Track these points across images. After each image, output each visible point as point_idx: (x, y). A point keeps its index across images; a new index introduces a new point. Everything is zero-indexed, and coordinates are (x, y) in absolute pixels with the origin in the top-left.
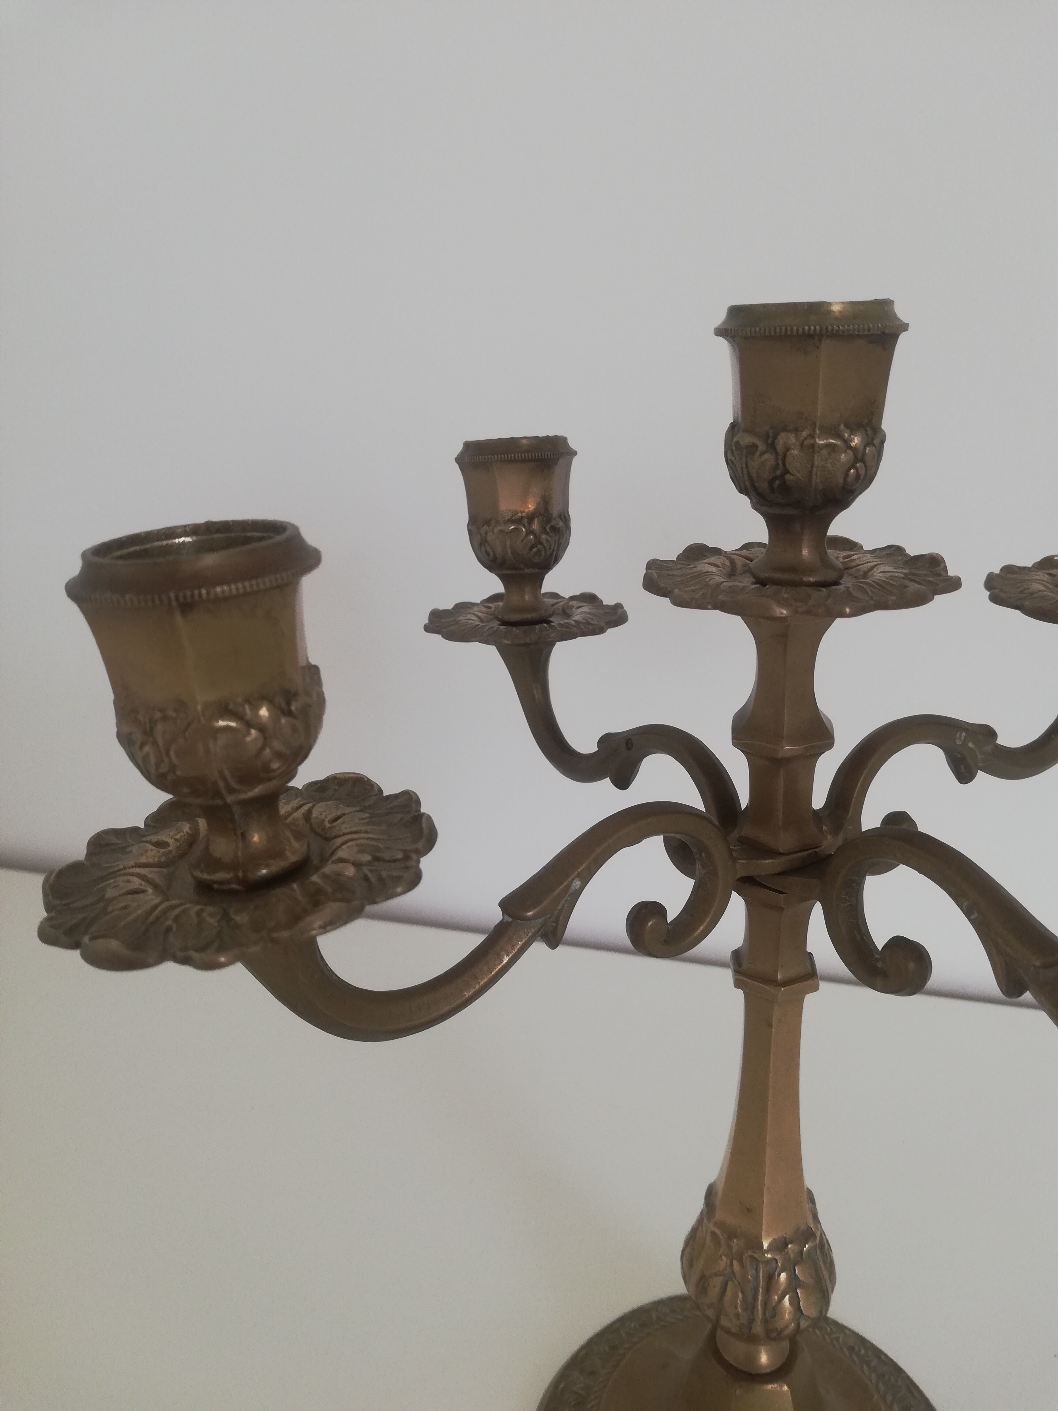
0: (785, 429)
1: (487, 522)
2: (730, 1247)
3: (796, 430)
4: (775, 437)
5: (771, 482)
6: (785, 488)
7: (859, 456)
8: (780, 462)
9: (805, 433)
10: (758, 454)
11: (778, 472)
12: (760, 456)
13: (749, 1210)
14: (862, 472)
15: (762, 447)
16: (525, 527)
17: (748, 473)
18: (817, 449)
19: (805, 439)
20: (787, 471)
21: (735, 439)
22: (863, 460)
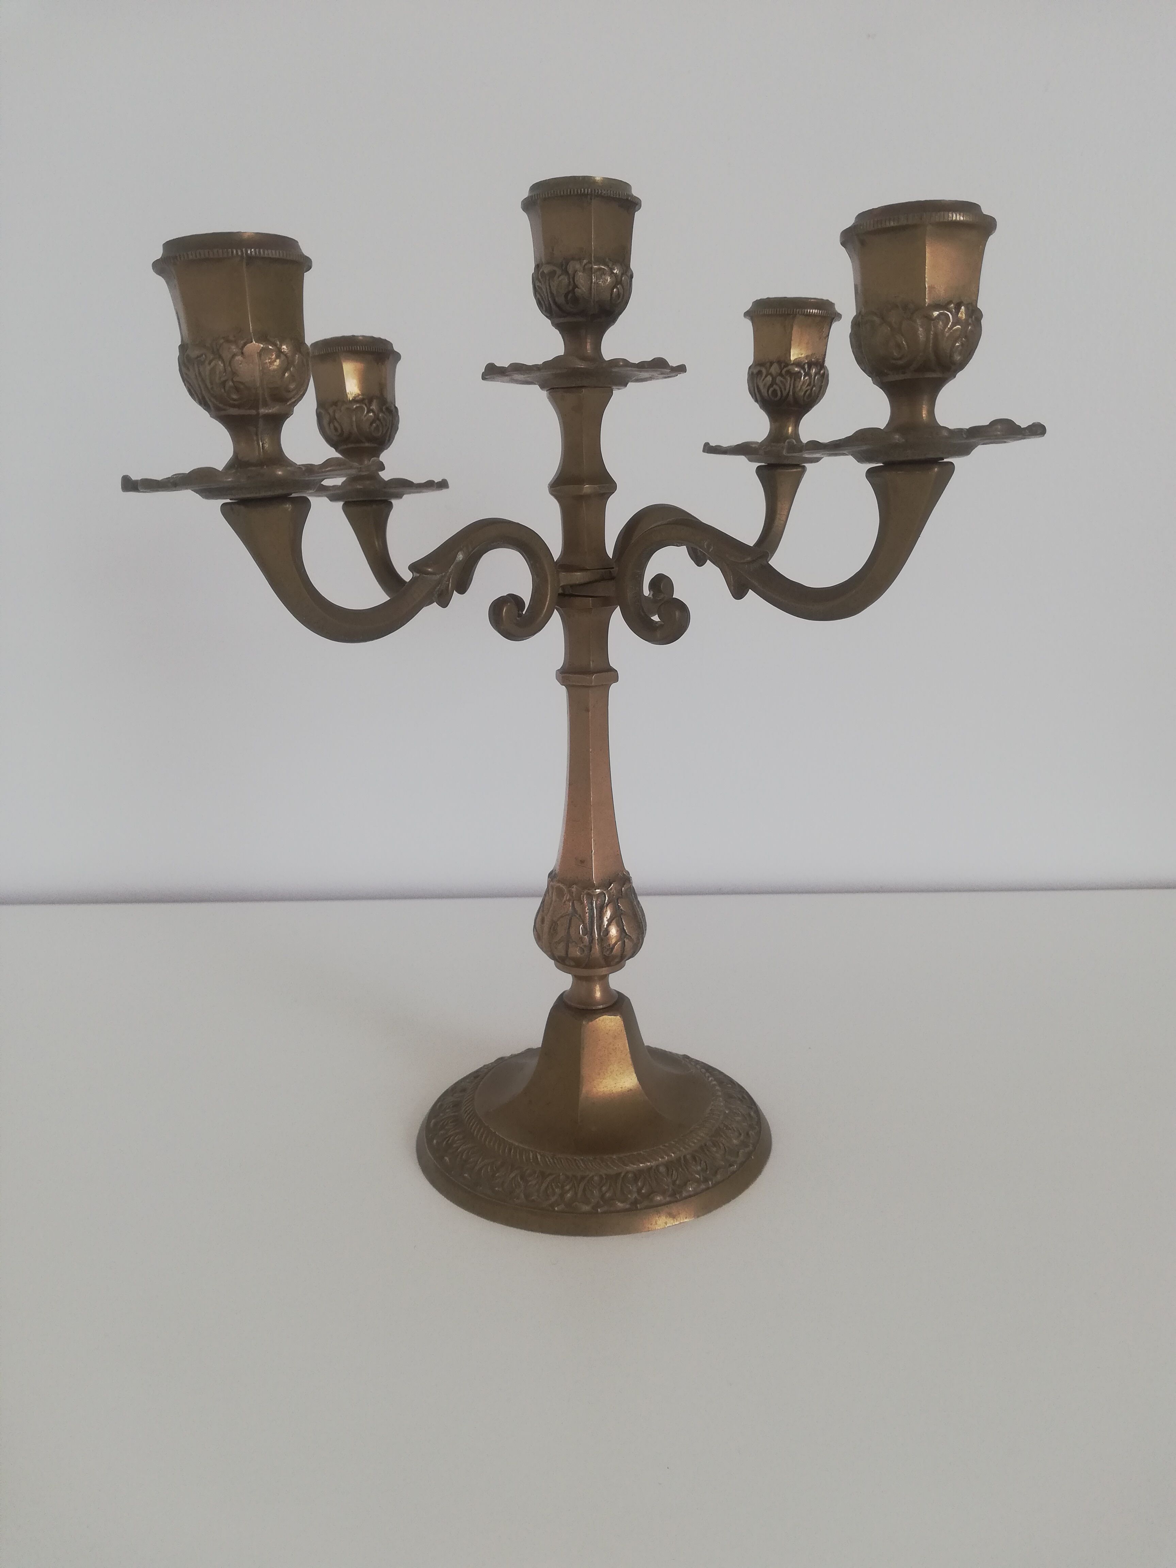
0: (573, 259)
1: (335, 404)
2: (570, 892)
3: (580, 260)
4: (567, 264)
5: (566, 295)
6: (576, 300)
7: (619, 280)
8: (571, 280)
9: (585, 261)
10: (557, 276)
11: (571, 288)
12: (559, 277)
13: (582, 862)
14: (621, 291)
15: (559, 272)
16: (366, 405)
17: (551, 293)
18: (593, 271)
19: (585, 265)
20: (576, 286)
21: (541, 270)
22: (620, 283)
